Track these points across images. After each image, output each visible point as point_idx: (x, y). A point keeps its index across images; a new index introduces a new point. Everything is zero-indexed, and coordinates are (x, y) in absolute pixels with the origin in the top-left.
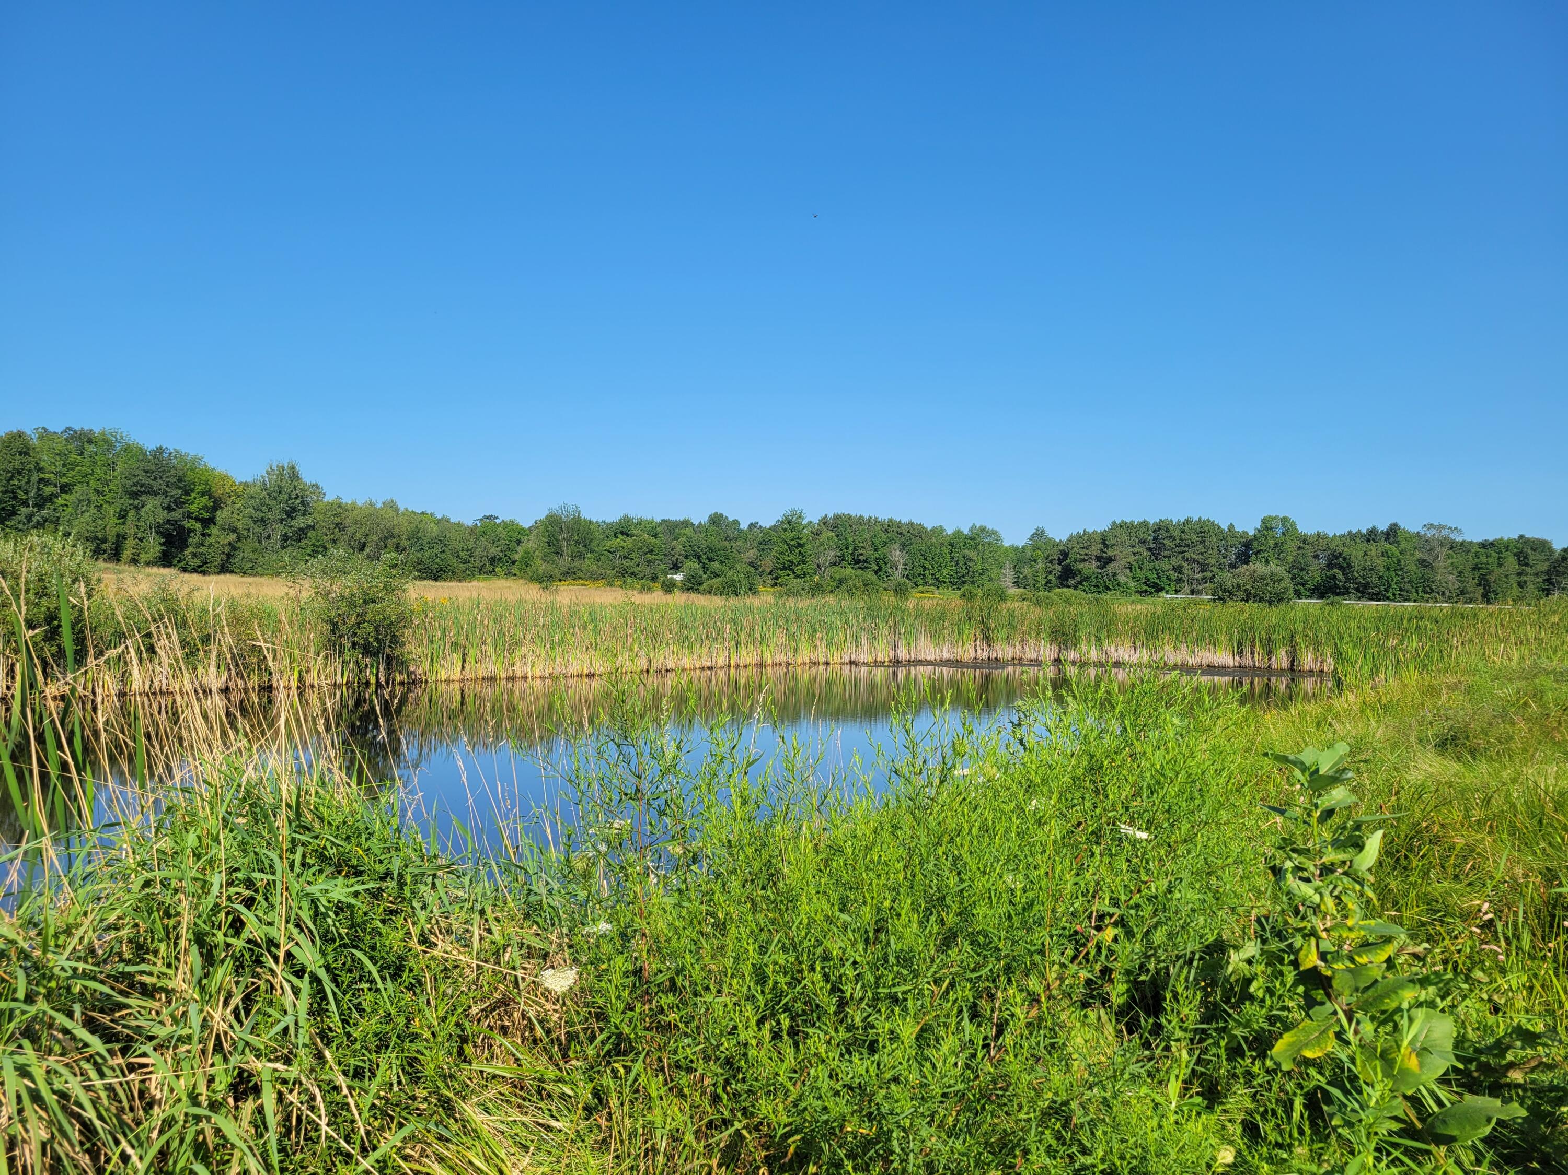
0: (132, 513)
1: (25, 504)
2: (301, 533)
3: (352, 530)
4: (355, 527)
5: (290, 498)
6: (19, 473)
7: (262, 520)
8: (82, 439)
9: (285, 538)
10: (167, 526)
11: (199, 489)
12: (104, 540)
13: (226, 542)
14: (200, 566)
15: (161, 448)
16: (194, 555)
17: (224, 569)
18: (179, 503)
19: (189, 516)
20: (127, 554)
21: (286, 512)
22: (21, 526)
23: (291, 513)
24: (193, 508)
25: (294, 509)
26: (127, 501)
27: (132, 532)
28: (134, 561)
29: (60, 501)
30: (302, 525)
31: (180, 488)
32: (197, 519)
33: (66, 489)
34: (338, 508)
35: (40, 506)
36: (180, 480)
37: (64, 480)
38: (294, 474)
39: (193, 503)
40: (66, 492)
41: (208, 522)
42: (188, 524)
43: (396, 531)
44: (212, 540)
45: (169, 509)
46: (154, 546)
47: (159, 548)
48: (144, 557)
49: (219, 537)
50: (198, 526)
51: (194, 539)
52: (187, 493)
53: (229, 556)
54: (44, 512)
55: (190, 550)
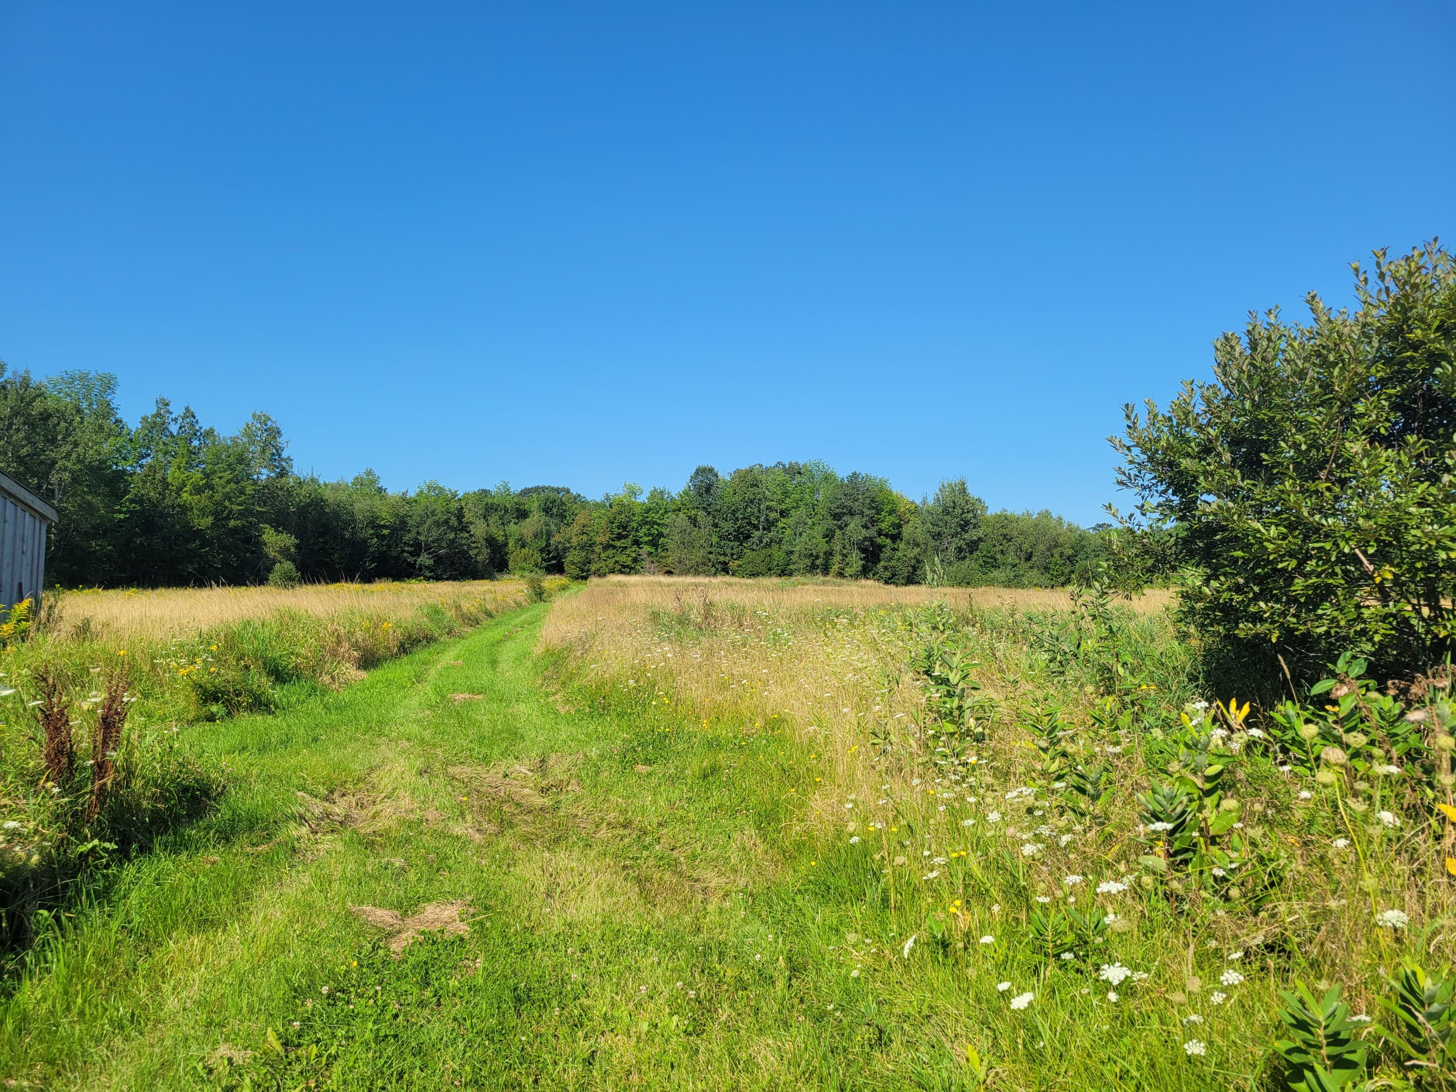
0: (838, 532)
1: (756, 527)
2: (973, 546)
3: (1019, 540)
4: (1022, 537)
5: (963, 513)
6: (751, 502)
7: (939, 534)
8: (794, 471)
9: (960, 550)
10: (866, 543)
11: (887, 508)
12: (817, 557)
13: (912, 555)
14: (890, 578)
15: (855, 473)
16: (886, 568)
17: (911, 580)
18: (873, 522)
19: (880, 534)
20: (835, 568)
21: (960, 525)
22: (755, 547)
23: (965, 526)
24: (883, 526)
25: (967, 523)
26: (831, 523)
27: (838, 548)
28: (841, 575)
29: (780, 525)
30: (975, 538)
31: (873, 508)
32: (886, 536)
33: (783, 514)
34: (1004, 520)
35: (767, 529)
36: (873, 501)
37: (784, 507)
38: (964, 491)
39: (883, 521)
40: (784, 517)
41: (896, 538)
42: (879, 540)
43: (1061, 540)
44: (899, 554)
45: (865, 527)
46: (856, 560)
47: (861, 563)
48: (848, 571)
49: (906, 551)
50: (888, 541)
51: (886, 553)
52: (878, 513)
53: (915, 569)
54: (770, 535)
55: (882, 563)
